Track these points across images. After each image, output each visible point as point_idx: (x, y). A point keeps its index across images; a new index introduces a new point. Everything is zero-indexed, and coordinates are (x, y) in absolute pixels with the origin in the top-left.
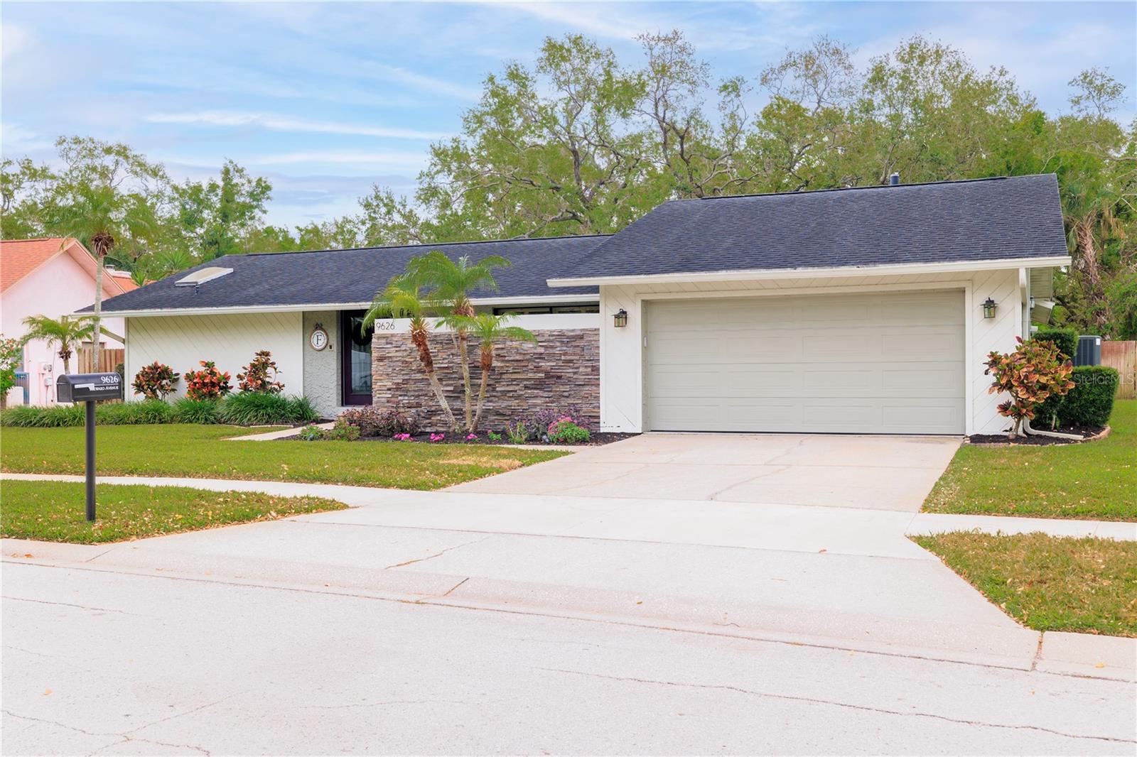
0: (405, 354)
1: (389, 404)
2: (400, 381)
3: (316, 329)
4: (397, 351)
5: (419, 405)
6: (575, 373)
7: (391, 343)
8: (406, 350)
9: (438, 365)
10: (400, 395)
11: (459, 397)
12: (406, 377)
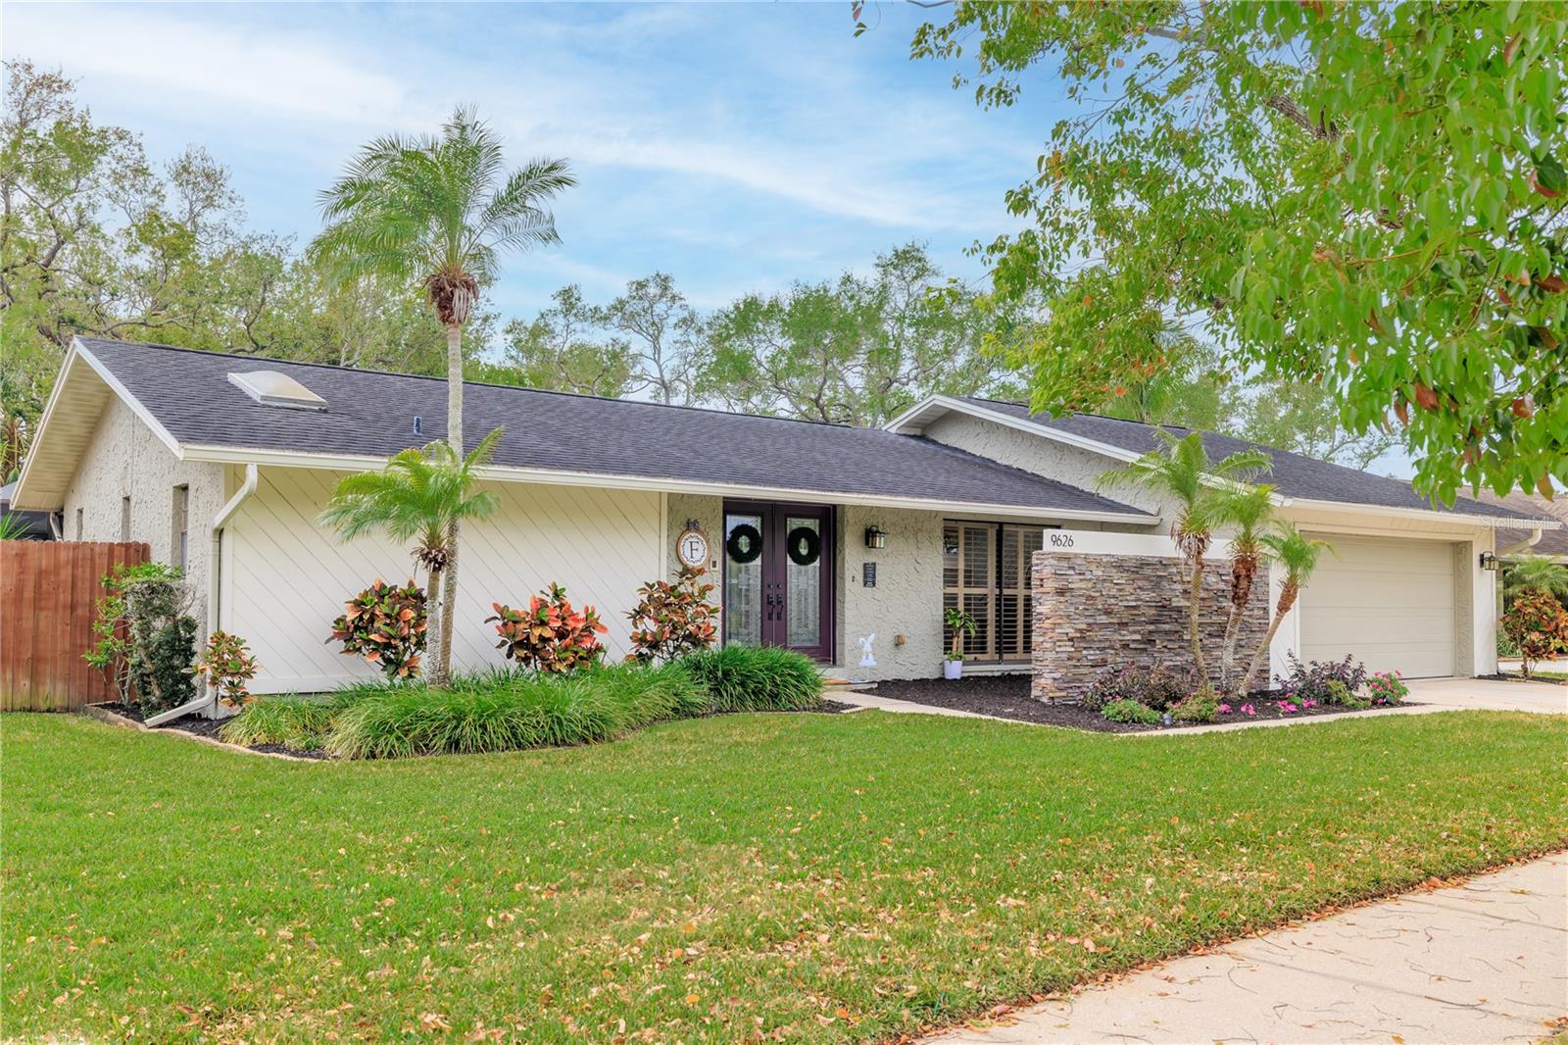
0: (1090, 585)
1: (1070, 663)
2: (1084, 626)
3: (688, 529)
4: (1081, 580)
5: (1104, 663)
6: (1250, 616)
7: (1073, 568)
8: (1090, 580)
9: (1126, 604)
10: (1085, 648)
11: (1145, 650)
12: (1091, 621)
